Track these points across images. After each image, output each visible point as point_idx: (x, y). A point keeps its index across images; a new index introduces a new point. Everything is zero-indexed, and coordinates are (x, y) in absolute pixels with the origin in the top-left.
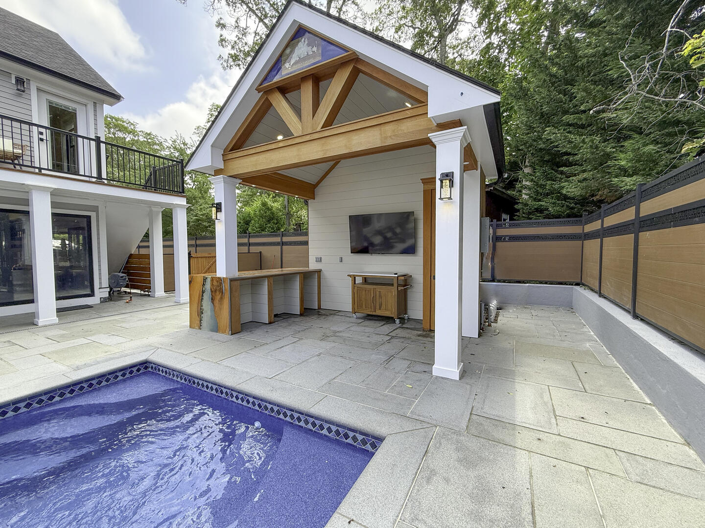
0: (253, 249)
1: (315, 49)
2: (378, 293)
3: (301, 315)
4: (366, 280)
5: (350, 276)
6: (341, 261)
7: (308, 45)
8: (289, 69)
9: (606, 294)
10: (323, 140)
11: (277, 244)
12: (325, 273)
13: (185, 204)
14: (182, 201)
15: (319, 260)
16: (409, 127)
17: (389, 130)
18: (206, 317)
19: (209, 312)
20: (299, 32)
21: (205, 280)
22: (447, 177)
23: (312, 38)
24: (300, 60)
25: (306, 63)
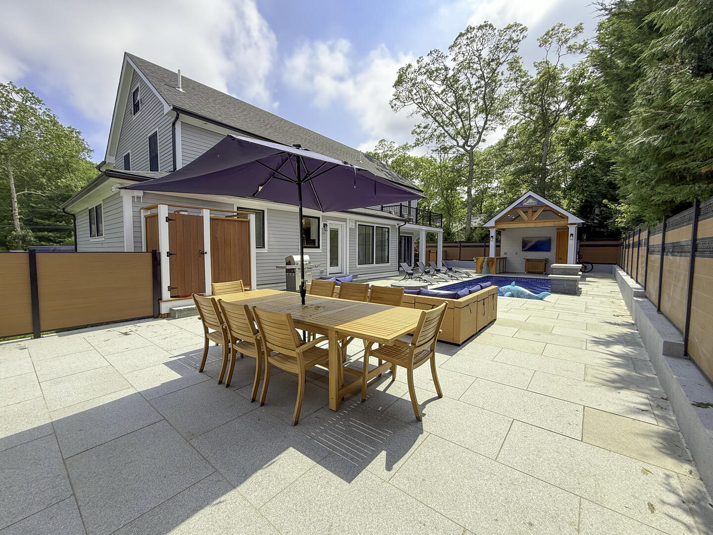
1: (535, 202)
4: (529, 260)
5: (524, 259)
6: (517, 254)
7: (532, 200)
8: (525, 204)
10: (534, 223)
12: (506, 258)
14: (442, 230)
15: (506, 254)
16: (562, 223)
17: (556, 223)
18: (484, 270)
19: (486, 268)
20: (530, 196)
21: (484, 258)
22: (572, 235)
23: (534, 199)
24: (530, 203)
25: (532, 204)
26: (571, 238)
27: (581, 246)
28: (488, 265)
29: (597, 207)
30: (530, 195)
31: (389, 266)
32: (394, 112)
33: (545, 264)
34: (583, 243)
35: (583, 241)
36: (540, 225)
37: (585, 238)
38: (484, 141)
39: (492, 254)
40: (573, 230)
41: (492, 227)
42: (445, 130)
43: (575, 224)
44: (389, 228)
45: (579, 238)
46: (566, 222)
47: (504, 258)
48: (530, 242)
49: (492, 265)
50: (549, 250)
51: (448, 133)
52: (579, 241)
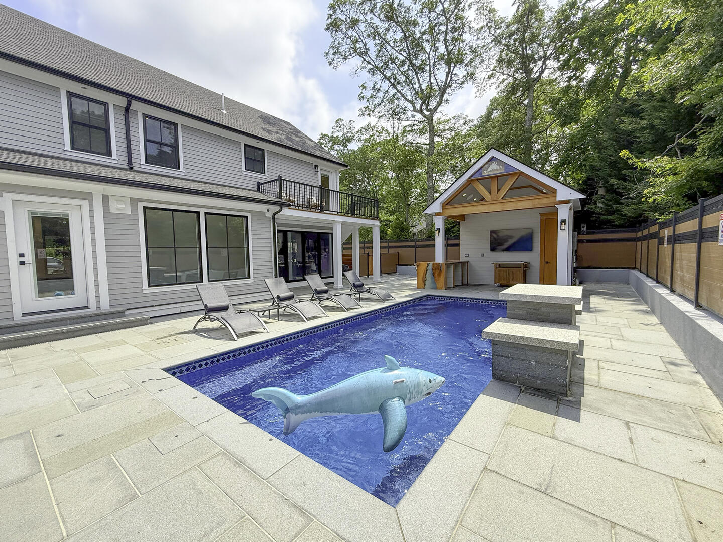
0: (391, 251)
1: (501, 167)
2: (511, 272)
3: (454, 287)
4: (500, 266)
5: (493, 264)
6: (483, 256)
7: (497, 165)
8: (485, 173)
9: (650, 275)
10: (502, 204)
11: (412, 247)
12: (472, 263)
13: (379, 224)
14: (377, 223)
15: (467, 256)
16: (546, 201)
17: (536, 202)
18: (428, 283)
19: (431, 280)
20: (492, 159)
21: (428, 264)
22: (564, 221)
23: (500, 162)
24: (493, 170)
25: (496, 172)
26: (563, 227)
27: (579, 241)
28: (433, 274)
29: (601, 187)
30: (493, 157)
31: (250, 284)
32: (334, 70)
33: (525, 272)
34: (582, 237)
35: (583, 234)
36: (510, 206)
37: (585, 229)
38: (447, 101)
39: (440, 258)
40: (564, 213)
41: (438, 214)
42: (398, 90)
43: (568, 202)
44: (246, 217)
45: (577, 227)
46: (551, 200)
47: (464, 263)
48: (511, 237)
49: (439, 275)
50: (529, 249)
51: (401, 94)
52: (576, 233)
